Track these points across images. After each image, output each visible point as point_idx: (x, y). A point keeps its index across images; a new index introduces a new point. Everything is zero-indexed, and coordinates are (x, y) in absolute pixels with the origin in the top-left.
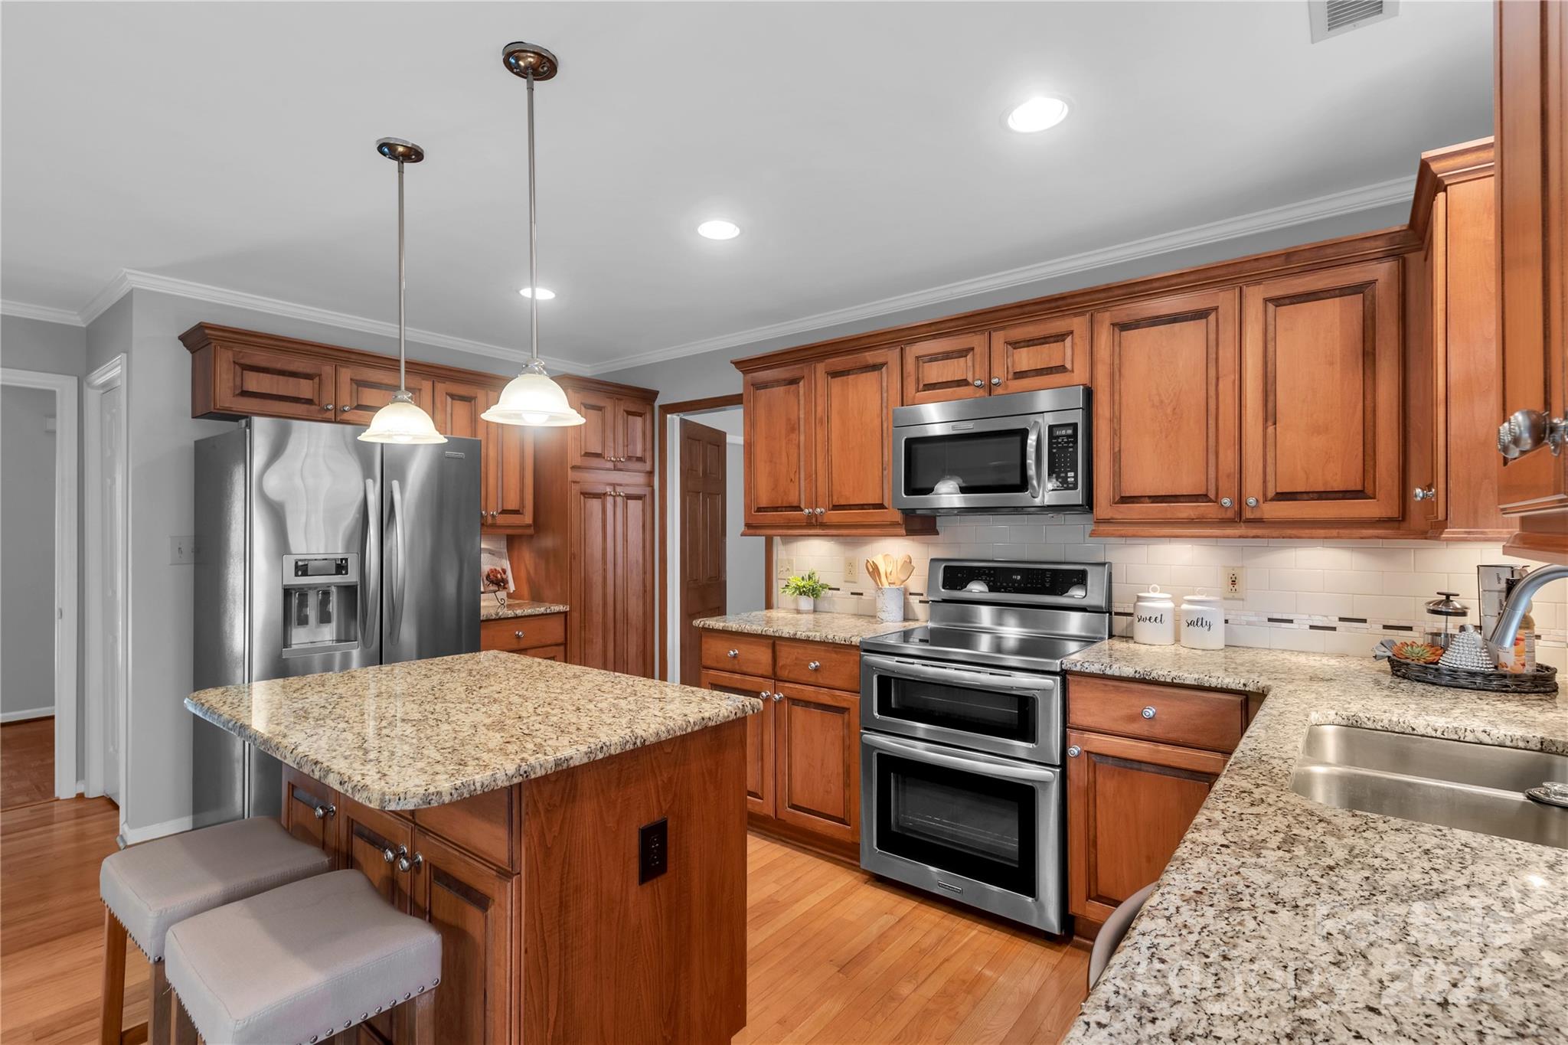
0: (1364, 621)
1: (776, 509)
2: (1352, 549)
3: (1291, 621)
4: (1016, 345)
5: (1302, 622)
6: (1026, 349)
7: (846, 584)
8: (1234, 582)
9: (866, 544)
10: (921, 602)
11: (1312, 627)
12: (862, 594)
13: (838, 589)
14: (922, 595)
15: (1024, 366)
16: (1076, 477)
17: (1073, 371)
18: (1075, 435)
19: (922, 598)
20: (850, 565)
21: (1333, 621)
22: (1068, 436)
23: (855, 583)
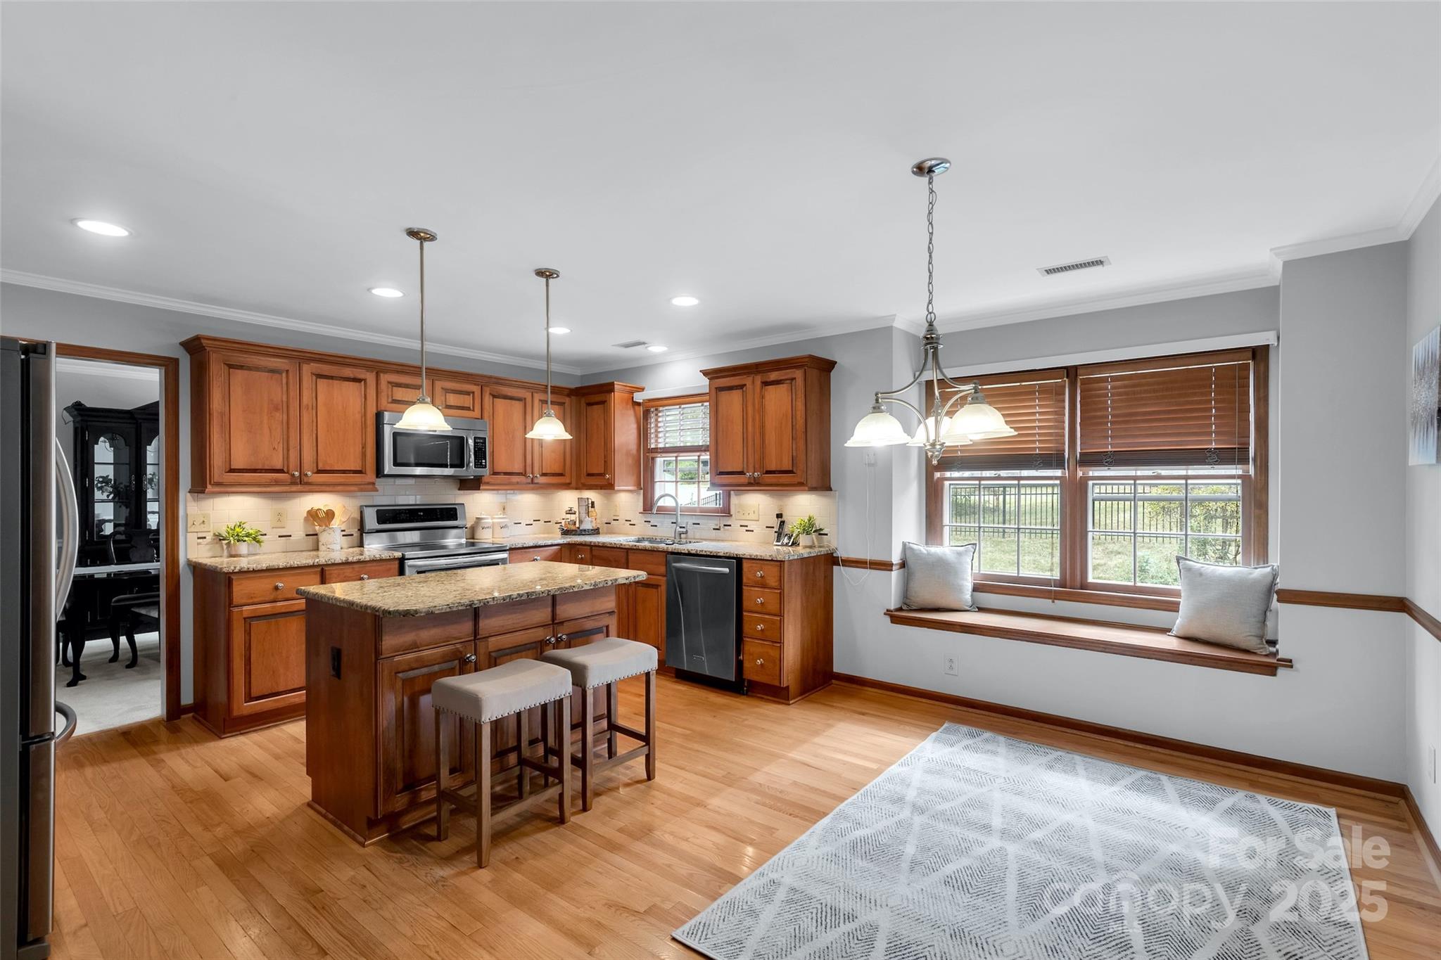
0: (539, 520)
1: (255, 471)
2: (534, 493)
3: (520, 523)
4: (447, 391)
5: (524, 524)
6: (452, 395)
7: (274, 529)
8: (504, 509)
9: (294, 498)
10: (343, 536)
11: (527, 525)
12: (290, 536)
13: (266, 535)
14: (344, 531)
15: (452, 403)
16: (486, 462)
17: (473, 410)
18: (485, 443)
19: (344, 533)
20: (280, 517)
21: (532, 522)
22: (482, 443)
23: (284, 528)
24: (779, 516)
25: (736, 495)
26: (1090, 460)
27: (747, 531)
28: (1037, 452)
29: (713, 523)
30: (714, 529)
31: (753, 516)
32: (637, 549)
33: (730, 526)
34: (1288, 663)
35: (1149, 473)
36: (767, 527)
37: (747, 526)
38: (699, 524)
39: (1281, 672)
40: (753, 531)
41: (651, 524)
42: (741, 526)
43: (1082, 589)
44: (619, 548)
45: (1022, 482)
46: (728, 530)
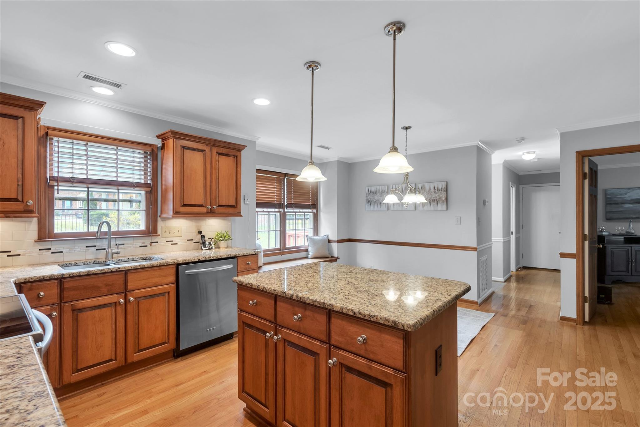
24: (200, 232)
25: (162, 220)
26: (289, 206)
27: (171, 244)
28: (275, 202)
29: (139, 242)
30: (140, 247)
31: (177, 234)
32: (141, 268)
33: (157, 242)
34: (338, 258)
35: (307, 211)
36: (188, 240)
37: (172, 241)
38: (124, 244)
39: (338, 260)
40: (177, 244)
41: (51, 251)
42: (167, 241)
43: (286, 250)
44: (117, 271)
45: (270, 213)
46: (155, 246)
